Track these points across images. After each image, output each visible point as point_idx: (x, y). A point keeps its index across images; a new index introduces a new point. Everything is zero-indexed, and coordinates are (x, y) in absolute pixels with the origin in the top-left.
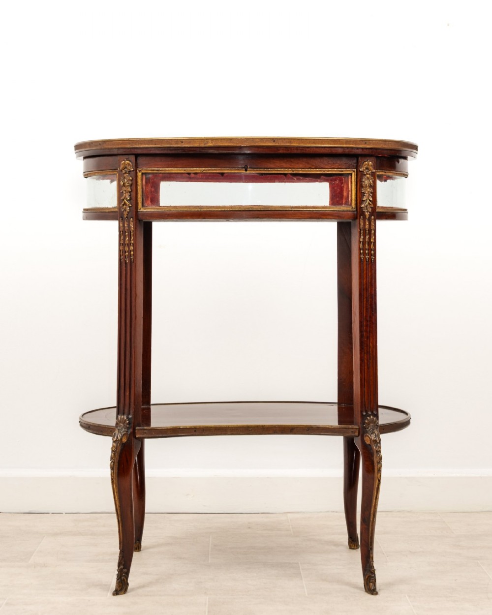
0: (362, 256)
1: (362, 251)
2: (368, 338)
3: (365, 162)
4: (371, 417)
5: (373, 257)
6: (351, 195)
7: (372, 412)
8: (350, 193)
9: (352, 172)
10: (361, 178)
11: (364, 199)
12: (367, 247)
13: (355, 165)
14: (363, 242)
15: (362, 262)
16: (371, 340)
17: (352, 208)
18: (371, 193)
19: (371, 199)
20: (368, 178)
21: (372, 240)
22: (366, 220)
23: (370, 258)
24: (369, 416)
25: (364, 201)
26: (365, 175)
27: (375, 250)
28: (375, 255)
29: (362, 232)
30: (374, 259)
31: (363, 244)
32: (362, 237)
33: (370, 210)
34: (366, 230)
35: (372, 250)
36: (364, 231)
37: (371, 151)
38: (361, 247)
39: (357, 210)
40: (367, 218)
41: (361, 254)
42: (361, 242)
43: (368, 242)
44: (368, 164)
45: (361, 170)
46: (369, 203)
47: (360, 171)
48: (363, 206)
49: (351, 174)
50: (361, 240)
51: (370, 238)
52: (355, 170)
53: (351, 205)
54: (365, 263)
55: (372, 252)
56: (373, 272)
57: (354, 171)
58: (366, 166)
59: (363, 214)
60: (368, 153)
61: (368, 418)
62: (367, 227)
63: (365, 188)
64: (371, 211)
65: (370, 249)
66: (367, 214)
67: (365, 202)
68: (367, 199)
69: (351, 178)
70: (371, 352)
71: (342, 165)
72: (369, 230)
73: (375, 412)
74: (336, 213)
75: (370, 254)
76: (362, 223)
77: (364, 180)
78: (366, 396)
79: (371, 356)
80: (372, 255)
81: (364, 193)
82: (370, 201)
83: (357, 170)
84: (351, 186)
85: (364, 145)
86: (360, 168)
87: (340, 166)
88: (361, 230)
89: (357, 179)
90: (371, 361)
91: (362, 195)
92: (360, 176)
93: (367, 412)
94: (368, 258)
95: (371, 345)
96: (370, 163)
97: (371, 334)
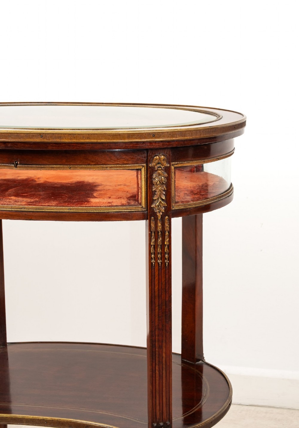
0: (153, 261)
1: (153, 256)
2: (161, 347)
3: (156, 156)
5: (167, 261)
6: (141, 193)
7: (164, 423)
8: (140, 190)
9: (142, 167)
10: (151, 175)
11: (154, 199)
12: (159, 250)
13: (145, 159)
14: (154, 246)
15: (153, 267)
16: (164, 350)
17: (142, 207)
18: (164, 190)
19: (164, 198)
20: (159, 175)
21: (166, 243)
22: (158, 221)
23: (163, 263)
25: (155, 200)
26: (157, 171)
27: (170, 254)
28: (170, 258)
29: (153, 234)
30: (168, 264)
31: (154, 248)
32: (153, 240)
33: (163, 209)
34: (158, 232)
35: (166, 253)
36: (156, 233)
37: (161, 144)
38: (152, 251)
39: (147, 210)
40: (159, 219)
41: (152, 258)
42: (151, 245)
43: (161, 246)
44: (160, 159)
45: (150, 165)
46: (160, 202)
47: (149, 167)
48: (153, 206)
49: (140, 170)
51: (163, 241)
52: (145, 165)
53: (141, 204)
54: (157, 268)
55: (166, 256)
56: (167, 276)
57: (143, 166)
58: (157, 161)
59: (154, 214)
60: (158, 147)
62: (159, 228)
63: (156, 186)
64: (164, 211)
65: (163, 253)
66: (159, 215)
67: (156, 202)
68: (158, 199)
69: (141, 173)
70: (164, 362)
71: (128, 160)
72: (161, 232)
73: (168, 423)
74: (121, 215)
75: (163, 258)
76: (153, 225)
77: (154, 176)
78: (158, 408)
79: (164, 366)
80: (166, 259)
81: (155, 191)
82: (163, 200)
83: (147, 165)
84: (141, 182)
85: (152, 138)
86: (151, 163)
87: (125, 162)
88: (151, 232)
89: (147, 175)
90: (164, 372)
91: (153, 193)
92: (150, 172)
93: (158, 424)
94: (161, 263)
95: (164, 355)
96: (163, 157)
97: (164, 344)
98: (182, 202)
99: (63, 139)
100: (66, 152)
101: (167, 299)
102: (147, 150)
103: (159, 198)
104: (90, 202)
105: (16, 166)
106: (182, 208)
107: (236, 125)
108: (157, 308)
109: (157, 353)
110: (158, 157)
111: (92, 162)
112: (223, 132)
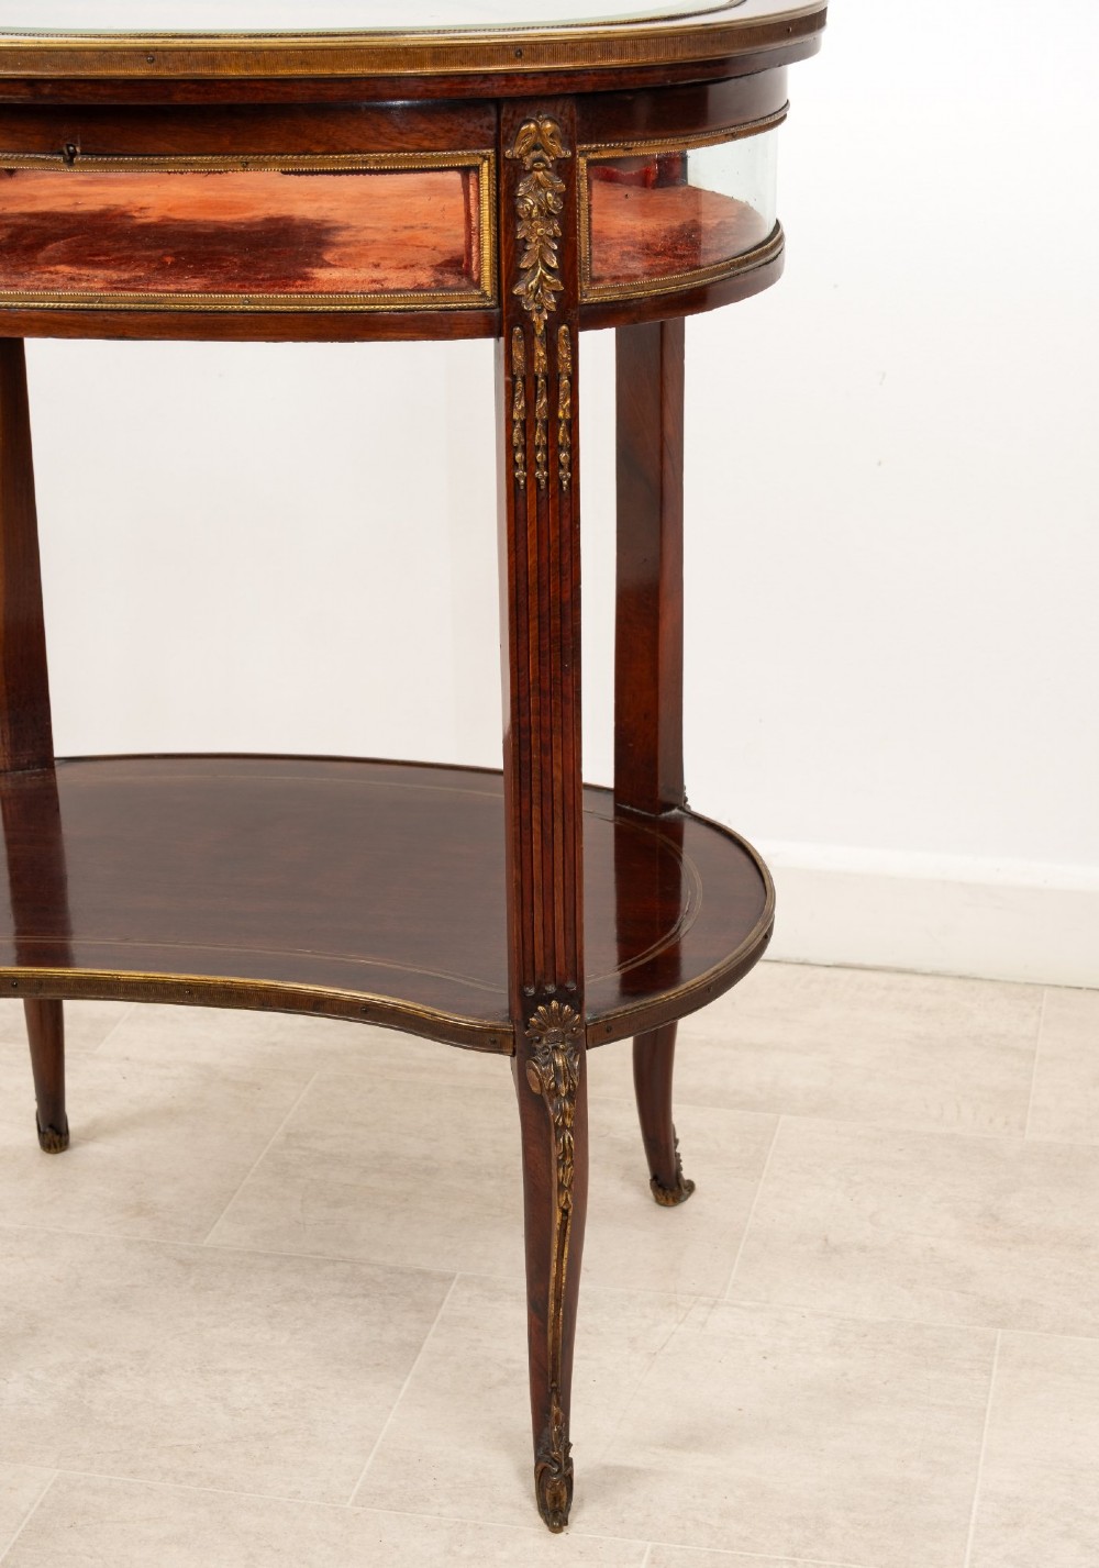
0: (520, 472)
1: (519, 456)
2: (546, 749)
3: (528, 121)
4: (554, 1004)
5: (564, 474)
6: (480, 248)
7: (561, 987)
8: (475, 238)
9: (479, 160)
10: (513, 187)
11: (523, 265)
12: (539, 437)
13: (492, 133)
14: (524, 423)
15: (522, 494)
16: (558, 758)
17: (484, 295)
18: (554, 239)
19: (554, 264)
20: (539, 185)
21: (561, 414)
22: (537, 342)
23: (552, 478)
24: (546, 1001)
25: (526, 270)
26: (530, 172)
27: (574, 448)
28: (574, 464)
29: (520, 384)
30: (570, 482)
31: (524, 430)
32: (520, 405)
33: (551, 302)
34: (536, 378)
35: (561, 448)
36: (530, 380)
37: (544, 81)
38: (516, 441)
39: (499, 304)
40: (539, 333)
41: (516, 464)
42: (515, 422)
43: (546, 423)
44: (539, 130)
45: (508, 153)
46: (542, 278)
47: (505, 159)
48: (517, 291)
49: (477, 169)
50: (516, 416)
51: (553, 406)
52: (490, 152)
53: (478, 285)
54: (532, 495)
55: (564, 456)
56: (566, 523)
57: (485, 158)
58: (528, 141)
59: (523, 319)
60: (532, 91)
61: (541, 1008)
62: (541, 365)
63: (527, 223)
64: (553, 308)
65: (552, 448)
66: (539, 320)
67: (528, 276)
68: (535, 267)
69: (478, 181)
70: (557, 796)
71: (434, 136)
72: (546, 377)
73: (571, 985)
74: (414, 319)
75: (552, 463)
76: (518, 355)
77: (521, 191)
78: (539, 938)
79: (558, 809)
80: (561, 466)
81: (525, 241)
82: (550, 270)
83: (498, 153)
84: (479, 212)
85: (513, 62)
86: (509, 145)
87: (426, 144)
88: (514, 378)
89: (498, 186)
90: (558, 826)
91: (519, 248)
92: (508, 177)
93: (540, 988)
94: (547, 479)
95: (557, 773)
96: (549, 125)
97: (557, 739)
98: (615, 278)
99: (219, 66)
100: (232, 111)
101: (567, 596)
102: (497, 102)
103: (537, 262)
104: (313, 279)
105: (70, 162)
106: (616, 296)
107: (792, 22)
108: (534, 624)
109: (536, 766)
110: (532, 126)
111: (318, 142)
112: (749, 43)
